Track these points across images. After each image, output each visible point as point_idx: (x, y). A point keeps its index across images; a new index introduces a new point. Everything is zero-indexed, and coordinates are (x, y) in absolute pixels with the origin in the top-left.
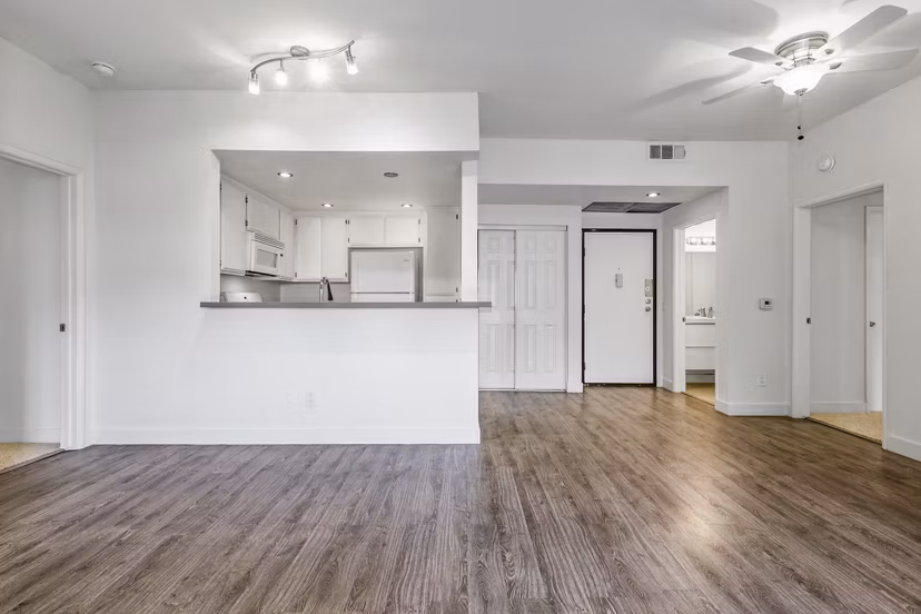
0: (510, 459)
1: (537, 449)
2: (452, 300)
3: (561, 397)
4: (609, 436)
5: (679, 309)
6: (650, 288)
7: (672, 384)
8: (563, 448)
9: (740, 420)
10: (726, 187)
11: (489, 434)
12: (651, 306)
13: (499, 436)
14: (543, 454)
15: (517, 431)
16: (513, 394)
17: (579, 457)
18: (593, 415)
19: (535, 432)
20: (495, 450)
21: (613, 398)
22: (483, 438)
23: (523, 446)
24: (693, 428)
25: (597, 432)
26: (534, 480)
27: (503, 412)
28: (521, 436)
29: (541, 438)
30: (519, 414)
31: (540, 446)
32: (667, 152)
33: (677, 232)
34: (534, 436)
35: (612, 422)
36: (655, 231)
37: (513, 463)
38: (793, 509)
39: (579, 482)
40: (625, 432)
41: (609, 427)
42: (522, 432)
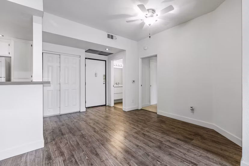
0: (61, 152)
1: (73, 141)
2: (29, 80)
3: (78, 114)
4: (98, 127)
5: (112, 83)
6: (104, 77)
7: (111, 104)
8: (84, 137)
9: (129, 112)
10: (125, 50)
11: (49, 140)
12: (105, 82)
13: (54, 140)
14: (76, 143)
15: (63, 134)
16: (59, 116)
17: (90, 140)
18: (91, 119)
19: (71, 132)
20: (52, 148)
21: (96, 111)
22: (46, 143)
23: (66, 141)
24: (120, 117)
25: (94, 126)
26: (74, 160)
27: (56, 126)
28: (65, 136)
29: (74, 135)
30: (63, 125)
31: (74, 139)
32: (112, 37)
33: (112, 61)
34: (71, 135)
35: (98, 121)
36: (106, 61)
37: (62, 154)
38: (153, 139)
39: (93, 153)
40: (103, 124)
41: (97, 123)
42: (65, 134)
